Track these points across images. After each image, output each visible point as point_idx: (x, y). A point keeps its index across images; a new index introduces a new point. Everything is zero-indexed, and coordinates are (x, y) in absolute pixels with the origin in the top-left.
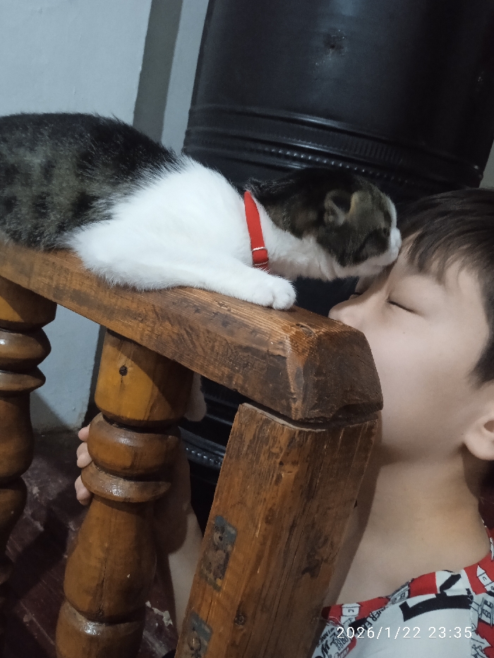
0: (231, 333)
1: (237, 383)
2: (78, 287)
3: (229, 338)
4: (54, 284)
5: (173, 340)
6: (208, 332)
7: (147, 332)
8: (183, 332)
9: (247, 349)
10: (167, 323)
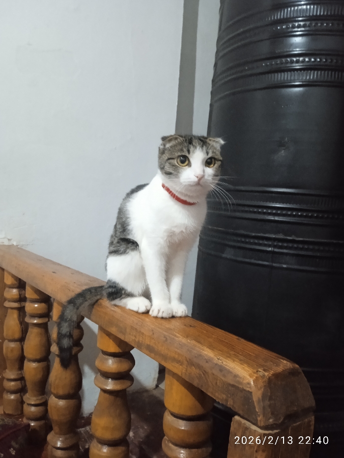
0: (224, 376)
1: (230, 403)
2: (149, 343)
3: (223, 378)
4: (137, 340)
5: (197, 377)
6: (213, 374)
7: (184, 371)
8: (202, 373)
9: (233, 386)
10: (193, 367)
